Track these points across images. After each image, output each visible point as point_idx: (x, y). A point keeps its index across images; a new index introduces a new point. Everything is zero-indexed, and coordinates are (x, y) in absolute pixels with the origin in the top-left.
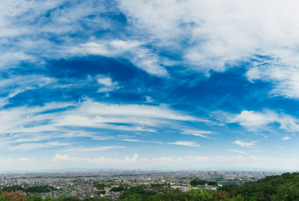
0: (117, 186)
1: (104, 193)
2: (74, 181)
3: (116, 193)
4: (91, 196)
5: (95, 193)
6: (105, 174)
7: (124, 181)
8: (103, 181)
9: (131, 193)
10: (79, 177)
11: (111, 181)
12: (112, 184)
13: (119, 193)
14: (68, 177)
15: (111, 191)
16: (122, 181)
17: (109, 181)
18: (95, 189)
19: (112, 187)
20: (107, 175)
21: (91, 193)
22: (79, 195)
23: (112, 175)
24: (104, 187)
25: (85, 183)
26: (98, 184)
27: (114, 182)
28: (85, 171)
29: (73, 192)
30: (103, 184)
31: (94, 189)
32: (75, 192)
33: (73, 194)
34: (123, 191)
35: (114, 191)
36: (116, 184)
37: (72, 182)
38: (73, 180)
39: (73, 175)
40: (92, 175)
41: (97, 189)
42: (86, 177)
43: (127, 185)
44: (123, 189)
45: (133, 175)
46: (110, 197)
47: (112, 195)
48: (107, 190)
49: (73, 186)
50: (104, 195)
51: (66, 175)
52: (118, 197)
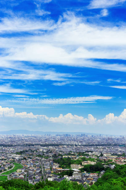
0: (93, 163)
1: (70, 173)
2: (21, 153)
3: (91, 175)
4: (49, 179)
5: (56, 173)
6: (73, 143)
7: (105, 155)
8: (69, 154)
9: (116, 176)
10: (29, 145)
11: (83, 154)
12: (84, 160)
13: (96, 174)
14: (11, 146)
15: (82, 170)
16: (102, 155)
17: (80, 154)
18: (56, 167)
19: (84, 163)
20: (76, 143)
21: (50, 173)
22: (29, 176)
23: (84, 143)
24: (70, 164)
25: (40, 156)
26: (61, 159)
27: (88, 155)
28: (40, 135)
29: (18, 170)
30: (69, 158)
31: (54, 167)
32: (23, 171)
33: (19, 174)
34: (102, 173)
35: (88, 172)
36: (90, 159)
37: (17, 153)
38: (19, 150)
39: (19, 143)
40: (50, 143)
41: (60, 167)
42: (42, 145)
43: (109, 162)
44: (103, 169)
45: (119, 145)
46: (80, 181)
47: (84, 179)
48: (76, 168)
49: (19, 160)
50: (70, 178)
51: (7, 141)
52: (94, 182)
